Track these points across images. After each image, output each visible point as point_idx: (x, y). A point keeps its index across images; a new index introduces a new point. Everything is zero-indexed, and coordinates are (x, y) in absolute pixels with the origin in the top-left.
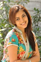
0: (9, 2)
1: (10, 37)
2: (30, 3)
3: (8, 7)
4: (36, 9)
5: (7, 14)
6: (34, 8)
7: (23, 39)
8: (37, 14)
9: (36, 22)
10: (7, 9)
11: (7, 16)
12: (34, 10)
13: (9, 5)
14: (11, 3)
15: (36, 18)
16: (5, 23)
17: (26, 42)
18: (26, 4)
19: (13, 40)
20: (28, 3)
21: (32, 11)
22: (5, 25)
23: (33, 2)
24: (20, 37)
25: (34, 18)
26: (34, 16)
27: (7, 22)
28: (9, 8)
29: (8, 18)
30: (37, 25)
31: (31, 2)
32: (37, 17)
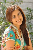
0: (5, 2)
1: (8, 33)
2: (23, 3)
3: (4, 7)
4: (29, 9)
5: (4, 14)
6: (26, 8)
7: (19, 35)
8: (29, 13)
9: (29, 20)
10: (3, 9)
11: (4, 15)
12: (27, 9)
13: (5, 5)
14: (7, 4)
15: (28, 17)
16: (2, 21)
17: (21, 37)
18: (20, 4)
19: (11, 35)
20: (21, 4)
21: (26, 10)
22: (2, 23)
23: (26, 2)
24: (16, 33)
25: (27, 17)
26: (27, 15)
27: (3, 20)
28: (6, 8)
29: (4, 16)
30: (30, 23)
31: (25, 2)
32: (30, 15)
